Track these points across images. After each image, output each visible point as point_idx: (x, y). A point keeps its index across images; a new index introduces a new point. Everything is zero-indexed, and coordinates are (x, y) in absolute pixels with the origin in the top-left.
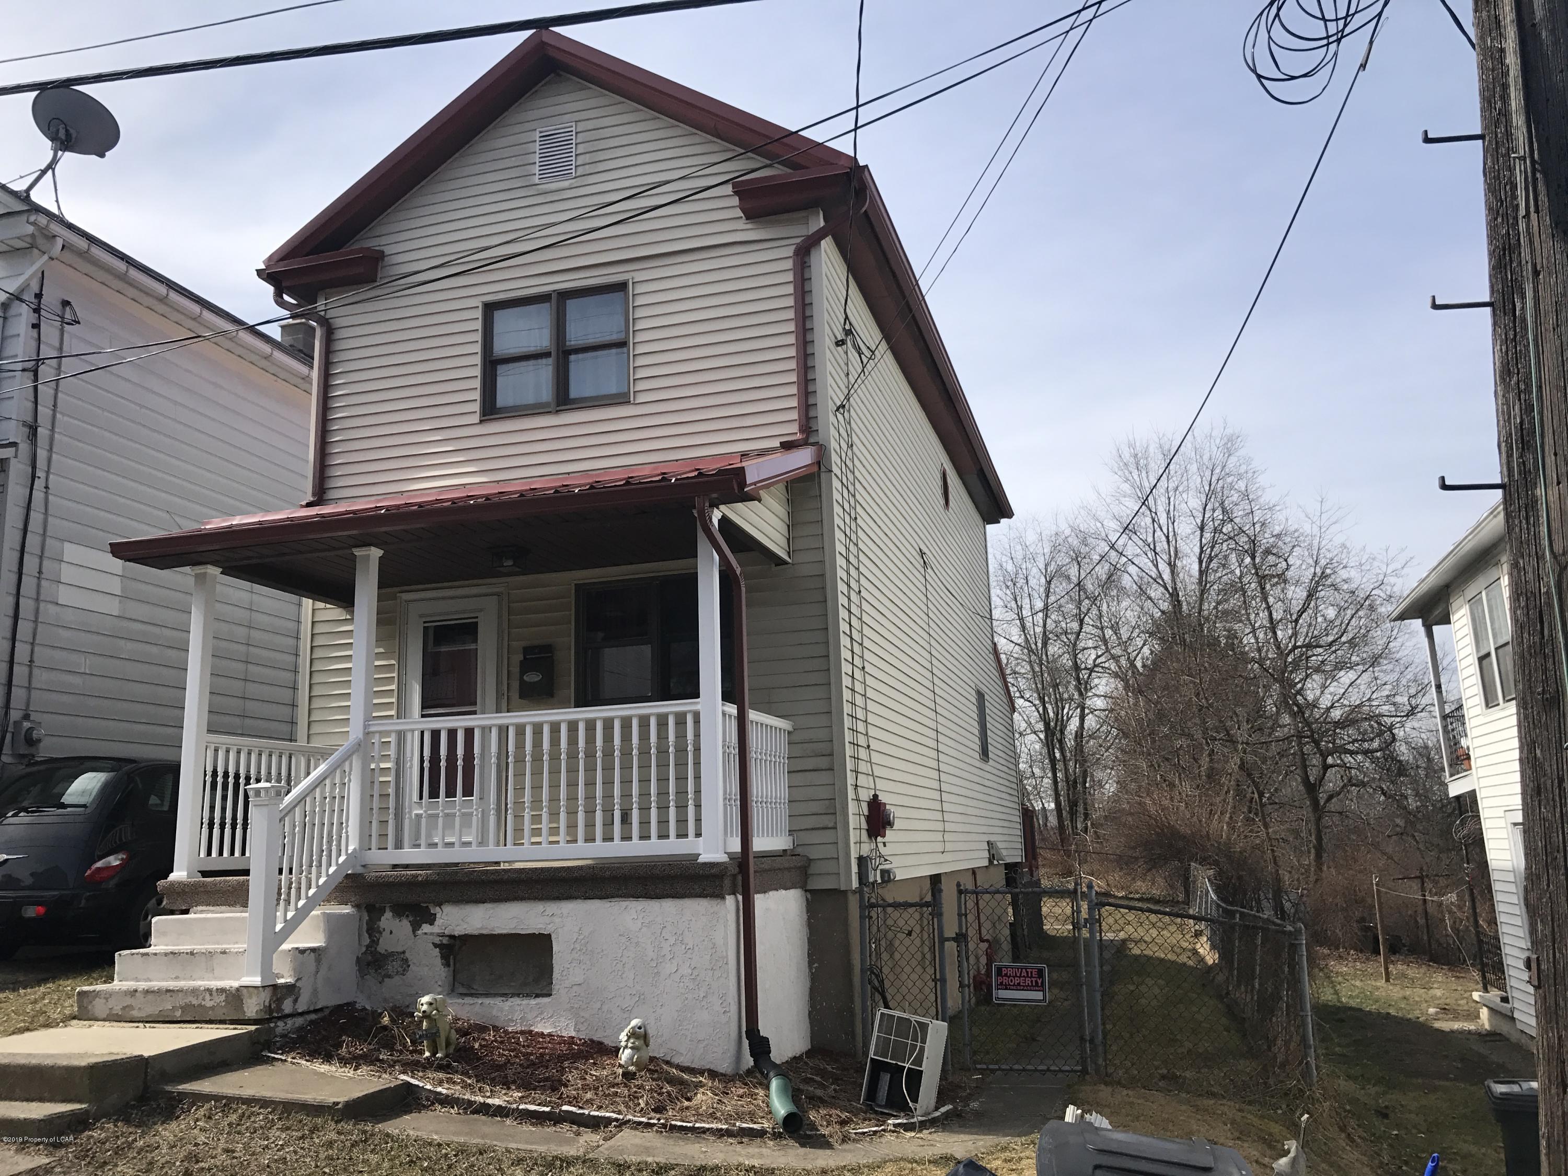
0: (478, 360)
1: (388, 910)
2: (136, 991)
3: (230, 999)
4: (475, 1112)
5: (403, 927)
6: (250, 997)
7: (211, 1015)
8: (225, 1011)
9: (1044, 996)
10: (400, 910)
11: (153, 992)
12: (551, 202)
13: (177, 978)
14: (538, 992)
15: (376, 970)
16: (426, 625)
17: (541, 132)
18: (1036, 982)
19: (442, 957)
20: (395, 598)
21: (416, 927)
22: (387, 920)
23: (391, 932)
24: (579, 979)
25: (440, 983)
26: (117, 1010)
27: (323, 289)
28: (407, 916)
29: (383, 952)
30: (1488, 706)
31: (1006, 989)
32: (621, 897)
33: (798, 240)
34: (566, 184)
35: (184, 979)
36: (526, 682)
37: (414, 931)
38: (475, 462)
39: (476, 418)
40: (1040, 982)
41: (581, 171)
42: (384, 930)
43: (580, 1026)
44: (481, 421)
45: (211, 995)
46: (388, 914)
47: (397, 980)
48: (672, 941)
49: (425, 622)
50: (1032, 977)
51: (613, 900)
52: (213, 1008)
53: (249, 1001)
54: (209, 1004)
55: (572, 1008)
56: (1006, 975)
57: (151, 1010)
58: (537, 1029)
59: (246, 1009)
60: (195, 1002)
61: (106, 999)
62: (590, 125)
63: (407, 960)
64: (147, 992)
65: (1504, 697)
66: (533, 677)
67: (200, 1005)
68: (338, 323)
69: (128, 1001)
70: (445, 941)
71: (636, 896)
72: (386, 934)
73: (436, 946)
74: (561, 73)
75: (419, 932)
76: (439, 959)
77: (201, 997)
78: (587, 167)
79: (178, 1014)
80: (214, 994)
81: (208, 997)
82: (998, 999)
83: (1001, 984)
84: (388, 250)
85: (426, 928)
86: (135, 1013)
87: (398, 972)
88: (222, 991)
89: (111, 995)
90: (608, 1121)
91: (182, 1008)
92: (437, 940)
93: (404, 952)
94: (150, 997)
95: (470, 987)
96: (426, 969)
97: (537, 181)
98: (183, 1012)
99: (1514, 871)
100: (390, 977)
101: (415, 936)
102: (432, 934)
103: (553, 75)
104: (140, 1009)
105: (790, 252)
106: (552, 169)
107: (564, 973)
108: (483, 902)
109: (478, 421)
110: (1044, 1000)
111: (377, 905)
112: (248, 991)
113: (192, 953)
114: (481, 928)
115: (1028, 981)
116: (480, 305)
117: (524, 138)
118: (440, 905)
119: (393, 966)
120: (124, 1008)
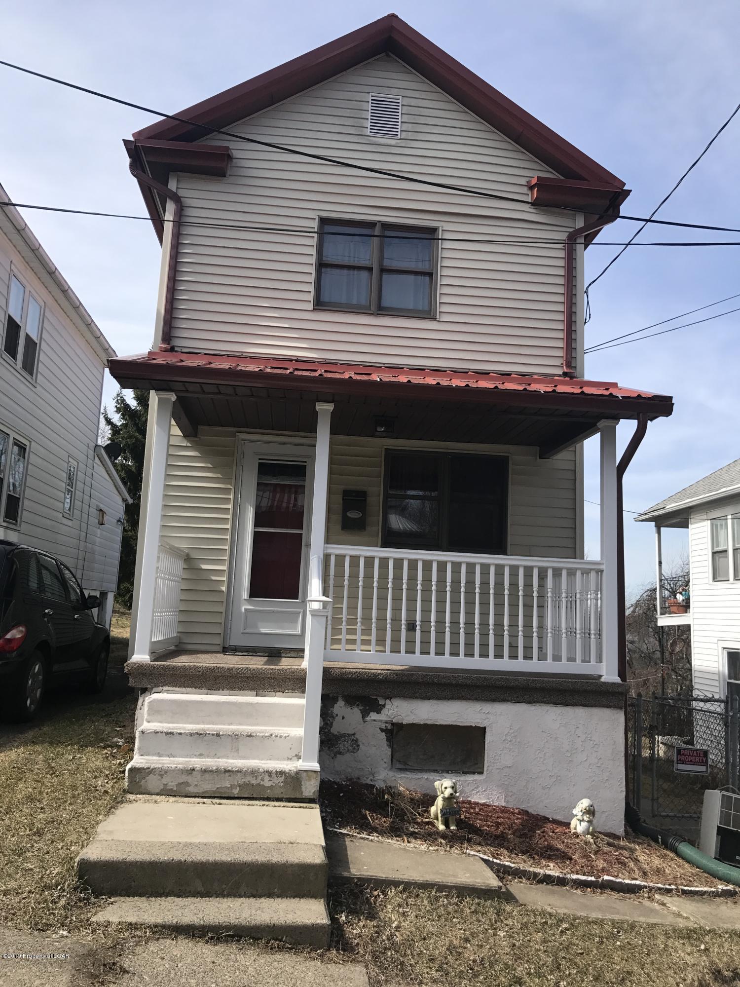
0: (313, 260)
1: (340, 699)
2: (193, 770)
3: (289, 780)
4: (540, 882)
5: (355, 714)
6: (310, 779)
7: (269, 793)
8: (282, 790)
9: (707, 769)
10: (351, 701)
11: (211, 771)
12: (382, 153)
13: (201, 755)
14: (466, 770)
15: (329, 748)
16: (261, 461)
17: (372, 96)
18: (702, 759)
19: (388, 740)
20: (234, 436)
21: (365, 714)
22: (340, 708)
23: (343, 718)
24: (509, 764)
25: (385, 760)
26: (172, 785)
27: (176, 171)
28: (358, 705)
29: (336, 733)
30: (715, 579)
31: (683, 763)
32: (545, 703)
33: (571, 230)
34: (393, 142)
35: (208, 757)
36: (348, 516)
37: (363, 717)
38: (308, 341)
39: (310, 306)
40: (704, 760)
41: (404, 135)
42: (337, 715)
43: (508, 799)
44: (314, 309)
45: (270, 776)
46: (341, 703)
47: (348, 757)
48: (583, 737)
49: (260, 459)
50: (700, 756)
51: (537, 704)
52: (271, 787)
53: (308, 783)
54: (267, 784)
55: (504, 784)
56: (683, 754)
57: (208, 786)
58: (474, 799)
59: (303, 789)
60: (254, 782)
61: (162, 776)
62: (413, 102)
63: (357, 741)
64: (205, 771)
65: (735, 576)
66: (353, 515)
67: (259, 785)
68: (187, 202)
69: (184, 778)
70: (389, 727)
71: (556, 704)
72: (339, 718)
73: (382, 730)
74: (390, 54)
75: (368, 719)
76: (385, 741)
77: (260, 778)
78: (410, 133)
79: (236, 792)
80: (274, 775)
81: (267, 778)
82: (677, 770)
83: (680, 760)
84: (236, 154)
85: (373, 716)
86: (192, 789)
87: (348, 750)
88: (281, 773)
89: (166, 772)
90: (640, 888)
91: (240, 786)
92: (383, 726)
93: (354, 734)
94: (207, 776)
95: (405, 764)
96: (374, 748)
97: (369, 134)
98: (240, 790)
99: (719, 674)
100: (340, 753)
101: (364, 722)
102: (381, 721)
103: (384, 54)
104: (196, 785)
105: (563, 236)
106: (378, 127)
107: (497, 757)
108: (428, 698)
109: (311, 308)
110: (706, 772)
111: (331, 695)
112: (308, 776)
113: (218, 735)
114: (427, 720)
115: (697, 760)
116: (317, 218)
117: (359, 96)
118: (390, 698)
119: (342, 746)
120: (179, 784)
